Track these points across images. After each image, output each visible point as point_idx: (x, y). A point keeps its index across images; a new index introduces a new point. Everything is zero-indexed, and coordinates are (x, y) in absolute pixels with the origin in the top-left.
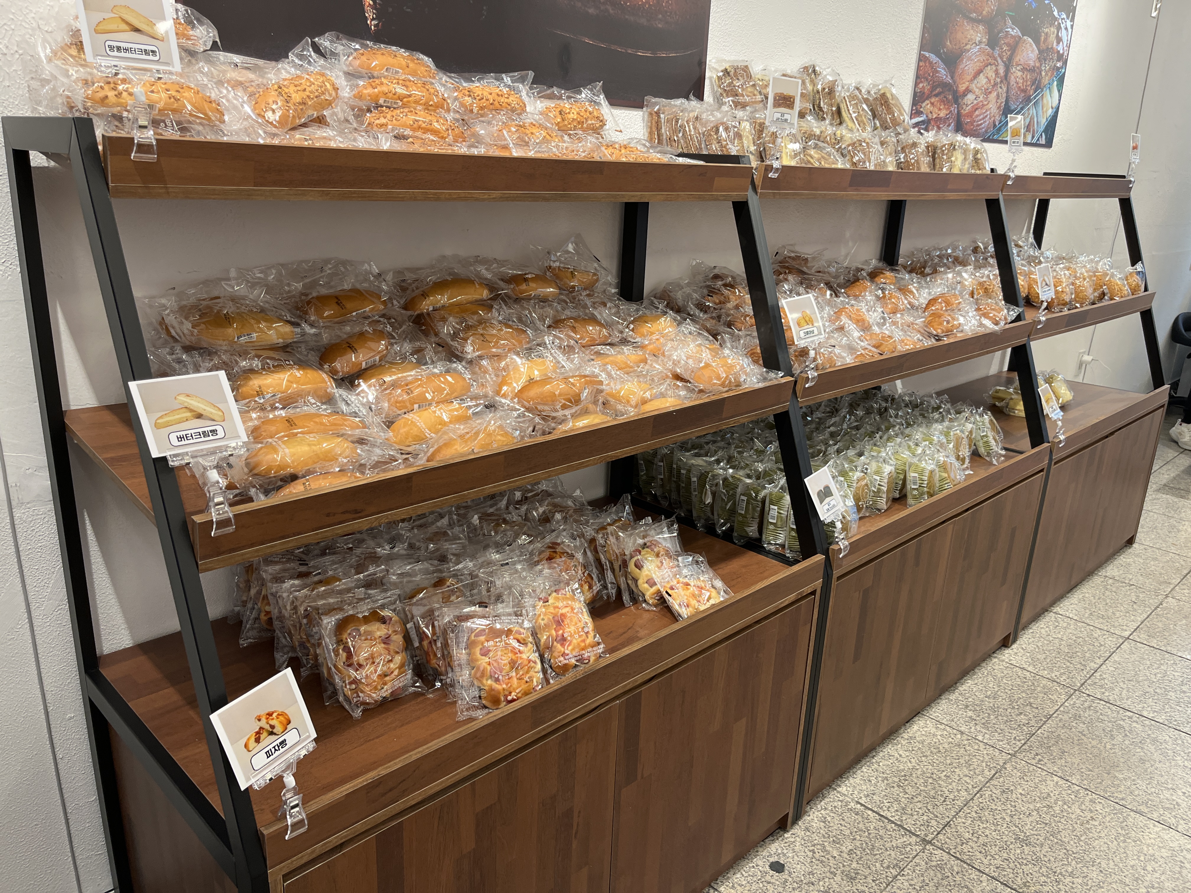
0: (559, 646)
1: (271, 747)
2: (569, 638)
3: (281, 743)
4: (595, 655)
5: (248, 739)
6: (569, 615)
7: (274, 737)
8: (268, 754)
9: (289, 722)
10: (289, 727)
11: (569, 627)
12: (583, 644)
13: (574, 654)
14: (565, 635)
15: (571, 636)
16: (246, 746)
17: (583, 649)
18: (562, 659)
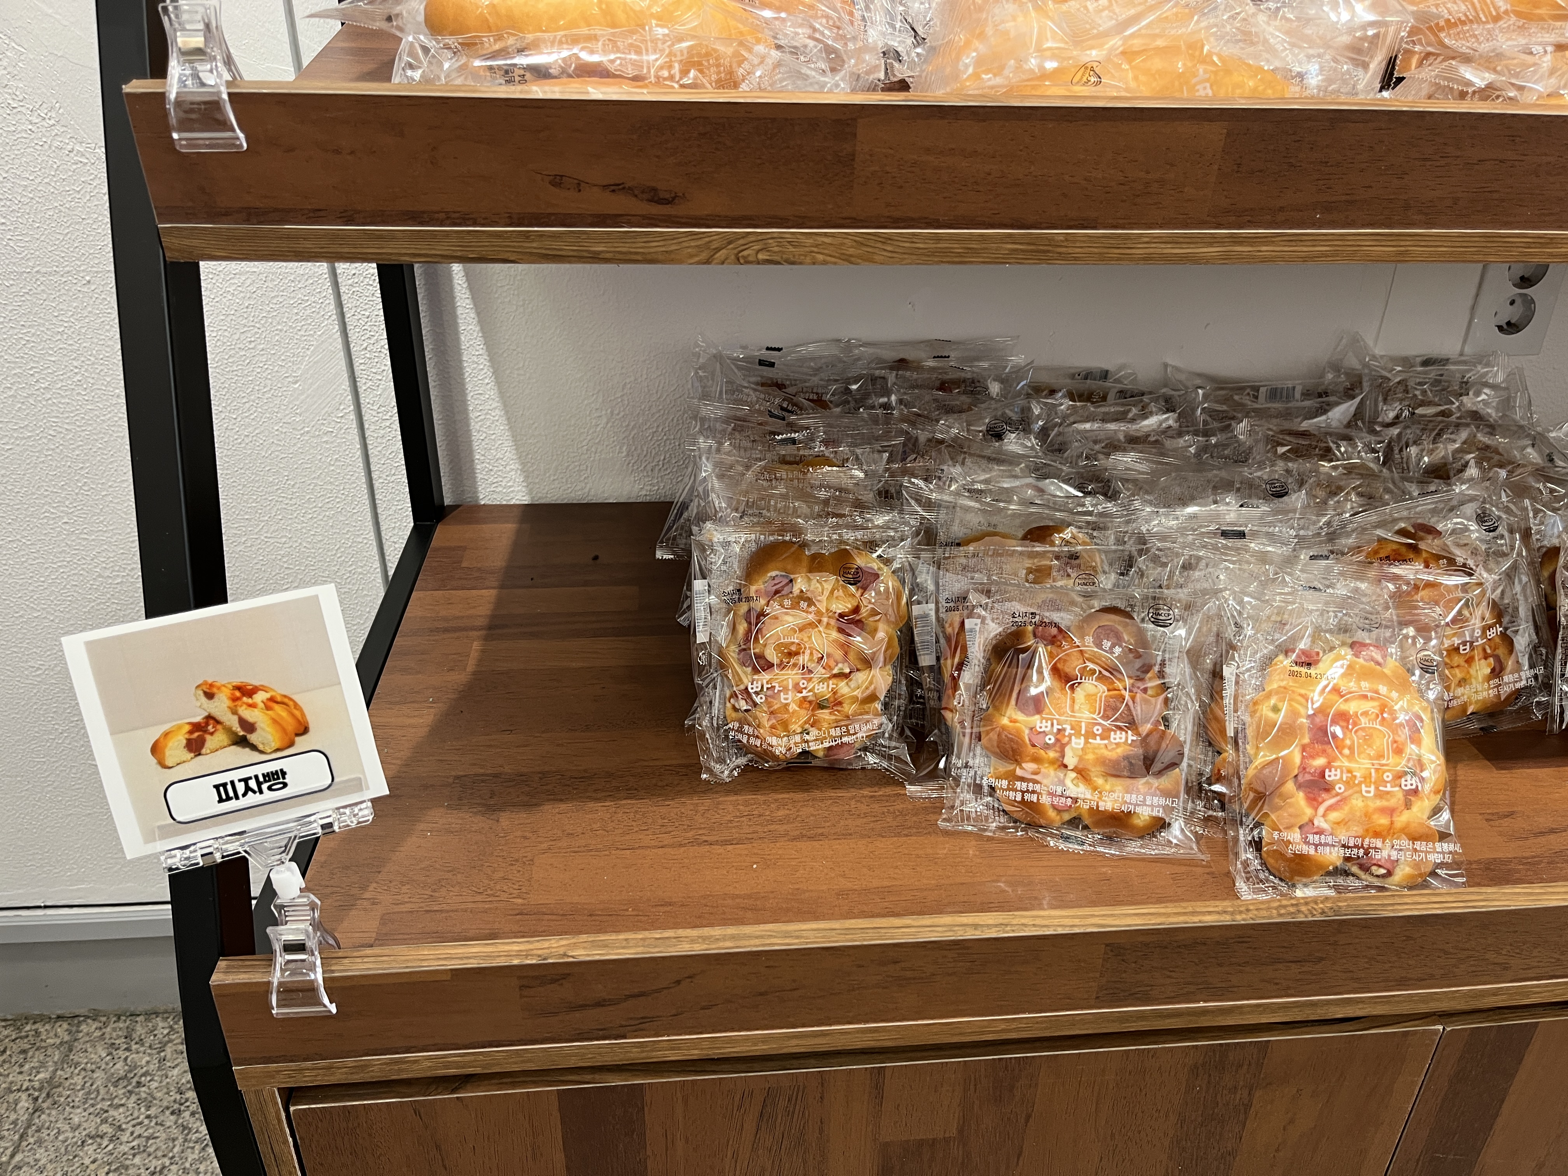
0: (1300, 798)
1: (236, 775)
2: (1339, 788)
3: (268, 777)
4: (1416, 865)
5: (166, 734)
6: (1364, 722)
7: (245, 755)
8: (224, 793)
9: (304, 730)
10: (302, 743)
11: (1351, 757)
12: (1384, 821)
13: (1343, 838)
14: (1331, 776)
15: (1348, 784)
16: (156, 749)
17: (1377, 835)
18: (1295, 836)
